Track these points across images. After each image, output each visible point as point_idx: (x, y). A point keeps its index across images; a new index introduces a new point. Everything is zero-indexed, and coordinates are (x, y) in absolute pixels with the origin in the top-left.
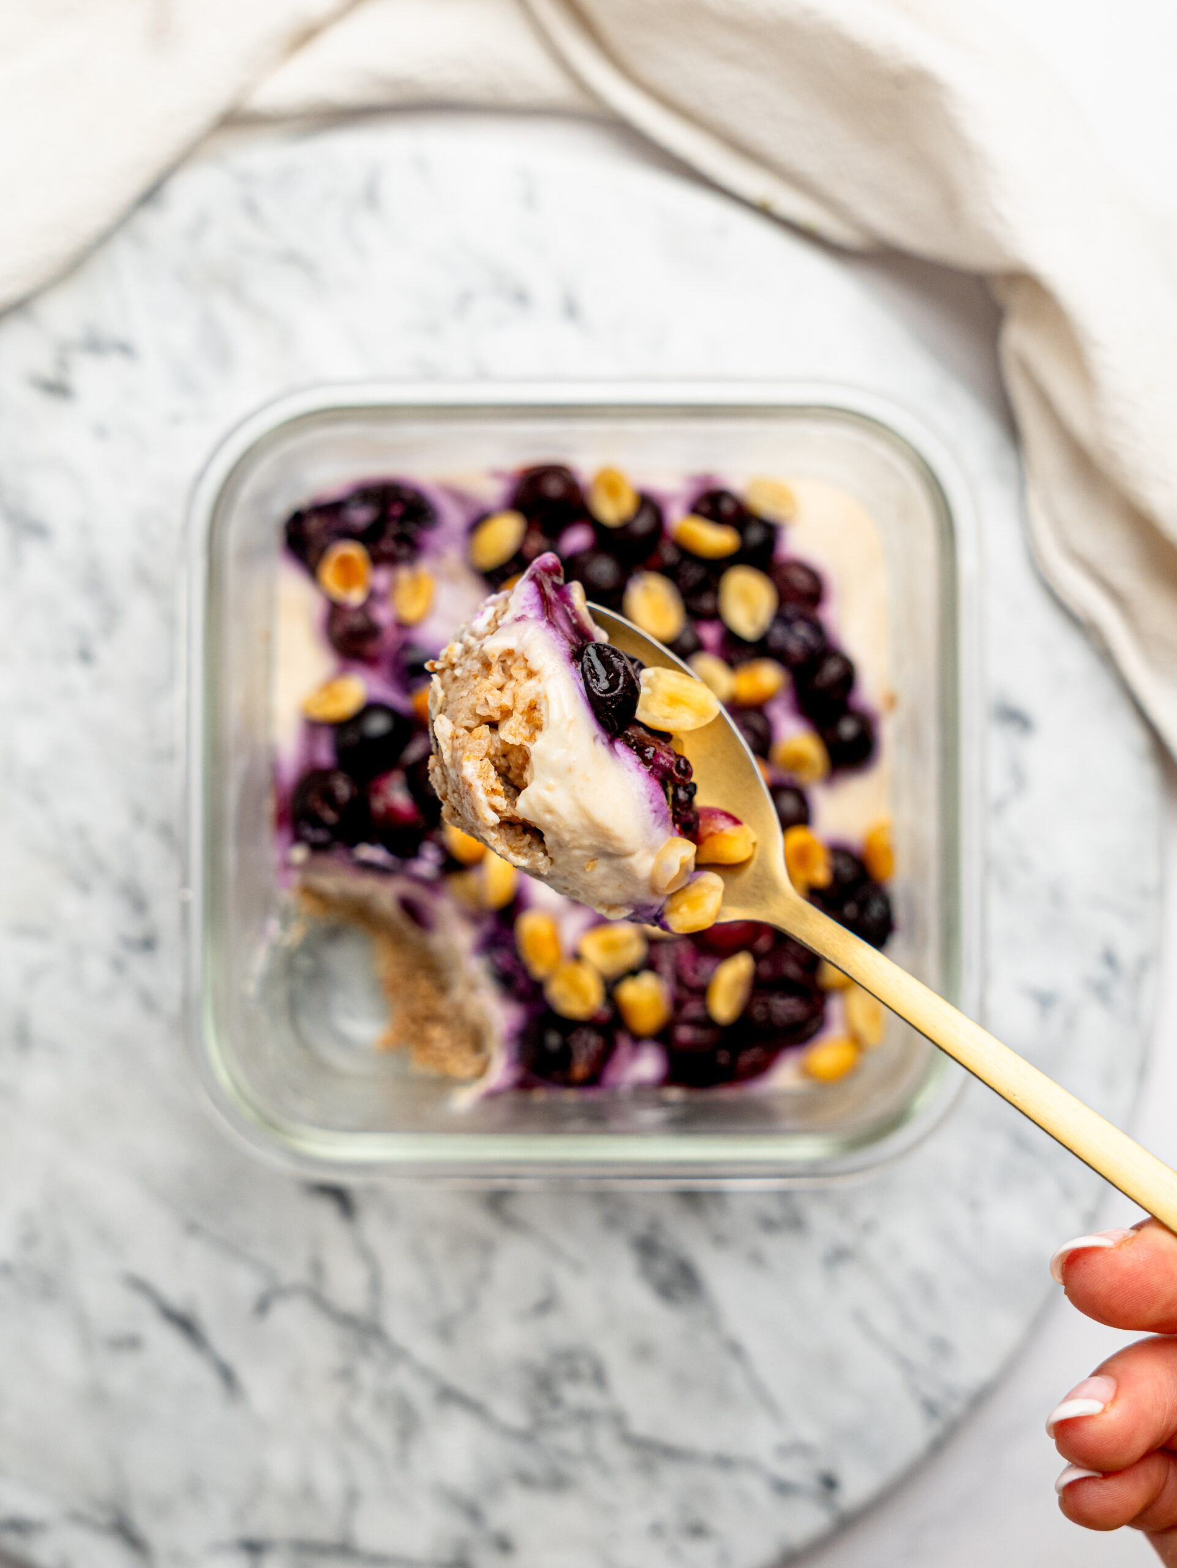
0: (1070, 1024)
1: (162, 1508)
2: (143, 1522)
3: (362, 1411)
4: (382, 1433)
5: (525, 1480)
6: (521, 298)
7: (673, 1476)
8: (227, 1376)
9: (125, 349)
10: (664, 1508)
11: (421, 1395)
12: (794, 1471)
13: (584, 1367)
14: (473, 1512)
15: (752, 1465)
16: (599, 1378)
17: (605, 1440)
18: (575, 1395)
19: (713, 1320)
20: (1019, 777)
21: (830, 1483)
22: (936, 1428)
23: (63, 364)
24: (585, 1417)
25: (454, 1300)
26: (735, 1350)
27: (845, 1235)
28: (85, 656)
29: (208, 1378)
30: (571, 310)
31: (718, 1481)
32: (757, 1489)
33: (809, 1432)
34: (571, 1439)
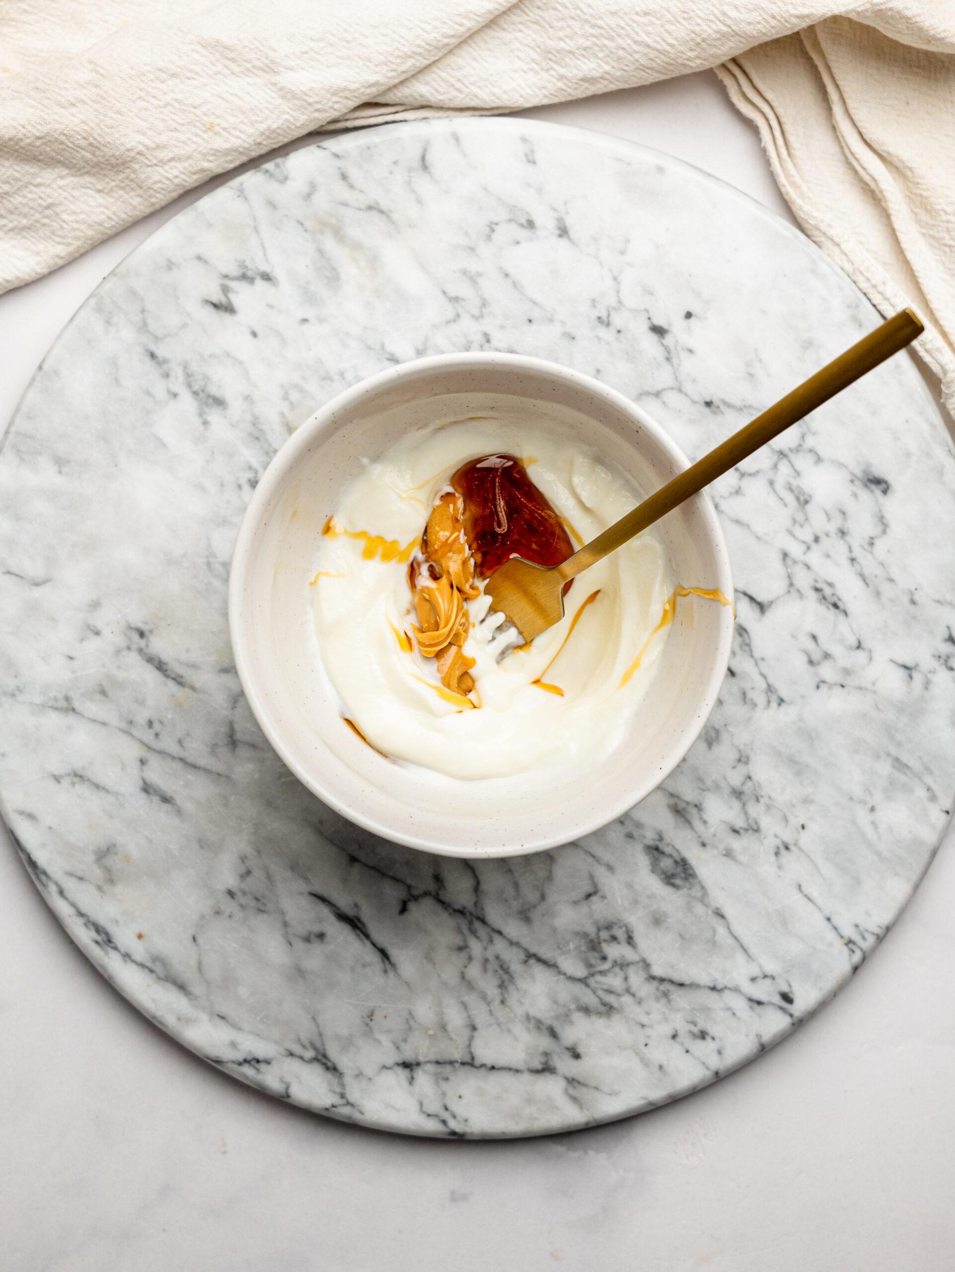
0: (927, 684)
1: (347, 1043)
2: (334, 1053)
3: (474, 971)
4: (490, 986)
5: (586, 1010)
6: (531, 224)
7: (681, 999)
8: (384, 954)
9: (266, 277)
10: (679, 1022)
11: (513, 958)
12: (760, 991)
13: (620, 934)
14: (553, 1033)
15: (736, 990)
16: (630, 940)
17: (636, 979)
18: (613, 951)
19: (704, 897)
20: (883, 522)
21: (787, 998)
22: (857, 957)
23: (225, 290)
24: (622, 965)
25: (531, 897)
26: (720, 915)
27: (787, 835)
28: (254, 484)
30: (563, 232)
31: (712, 999)
32: (739, 1004)
33: (771, 967)
34: (615, 981)
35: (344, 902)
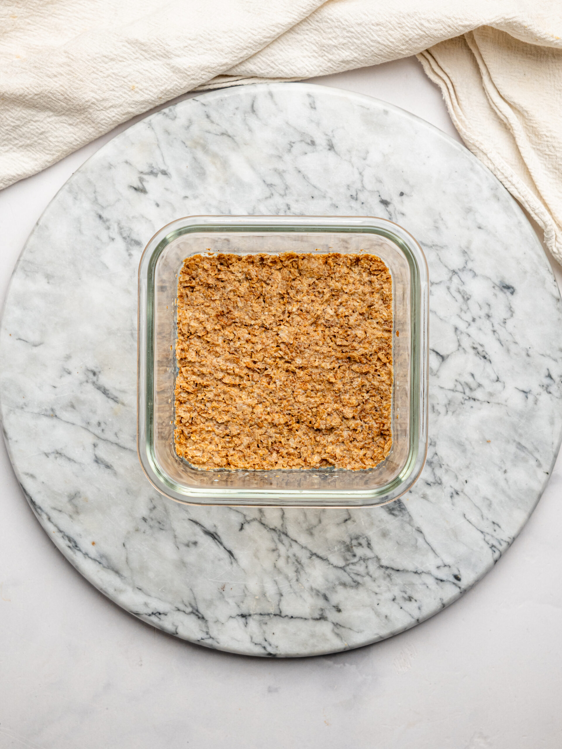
0: (536, 402)
1: (210, 604)
2: (203, 610)
3: (281, 563)
4: (290, 571)
5: (344, 585)
6: (313, 143)
7: (398, 579)
8: (230, 553)
9: (164, 173)
10: (396, 591)
11: (303, 555)
12: (443, 574)
13: (363, 542)
14: (326, 598)
15: (429, 573)
16: (369, 545)
17: (373, 567)
18: (359, 552)
19: (410, 521)
20: (511, 310)
21: (457, 578)
22: (497, 555)
23: (141, 180)
24: (365, 559)
25: (314, 521)
26: (419, 531)
27: (457, 487)
29: (225, 555)
30: (331, 147)
31: (415, 579)
32: (430, 581)
33: (448, 560)
34: (360, 568)
35: (208, 525)
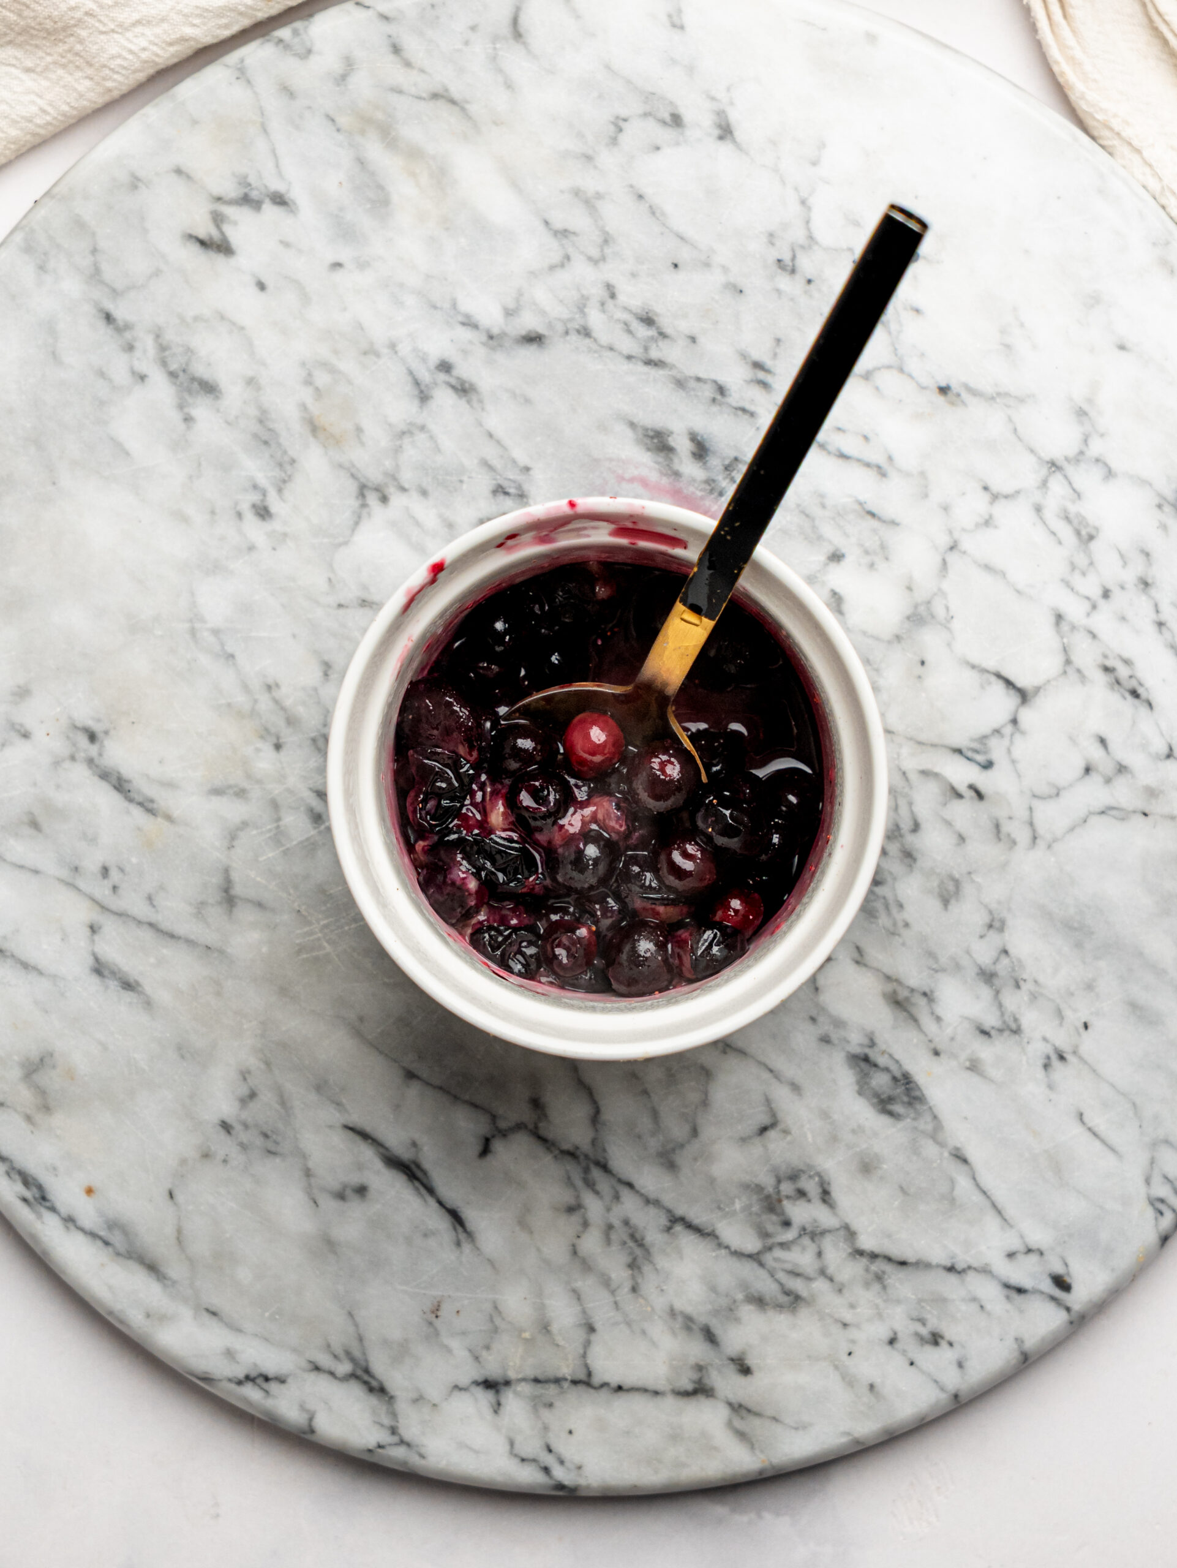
1: (401, 1352)
2: (380, 1367)
3: (591, 1243)
4: (615, 1266)
5: (759, 1301)
6: (676, 121)
7: (902, 1285)
8: (456, 1217)
9: (280, 200)
10: (899, 1319)
11: (650, 1223)
12: (1022, 1273)
13: (811, 1187)
14: (710, 1337)
15: (985, 1271)
16: (826, 1196)
17: (835, 1254)
18: (800, 1213)
19: (936, 1132)
21: (1061, 1283)
22: (1167, 1222)
23: (218, 219)
24: (814, 1234)
25: (678, 1131)
26: (960, 1158)
27: (1062, 1039)
28: (263, 512)
29: (441, 1223)
30: (725, 132)
31: (949, 1286)
32: (990, 1292)
33: (1038, 1237)
34: (803, 1258)
35: (396, 1139)
